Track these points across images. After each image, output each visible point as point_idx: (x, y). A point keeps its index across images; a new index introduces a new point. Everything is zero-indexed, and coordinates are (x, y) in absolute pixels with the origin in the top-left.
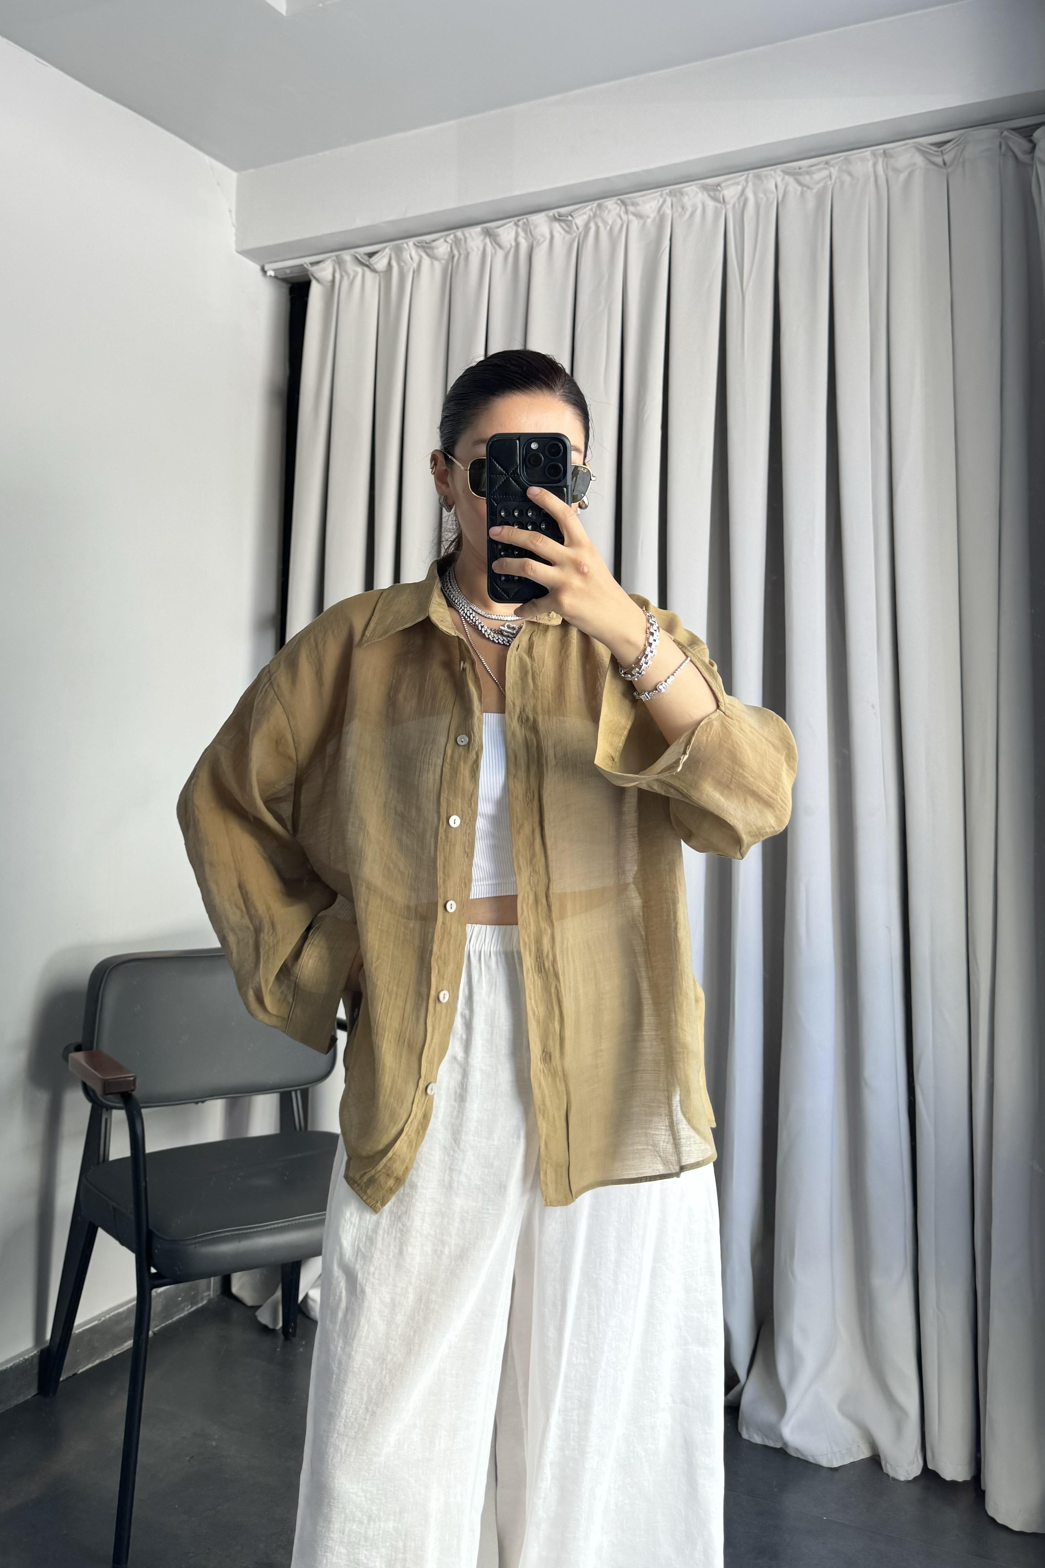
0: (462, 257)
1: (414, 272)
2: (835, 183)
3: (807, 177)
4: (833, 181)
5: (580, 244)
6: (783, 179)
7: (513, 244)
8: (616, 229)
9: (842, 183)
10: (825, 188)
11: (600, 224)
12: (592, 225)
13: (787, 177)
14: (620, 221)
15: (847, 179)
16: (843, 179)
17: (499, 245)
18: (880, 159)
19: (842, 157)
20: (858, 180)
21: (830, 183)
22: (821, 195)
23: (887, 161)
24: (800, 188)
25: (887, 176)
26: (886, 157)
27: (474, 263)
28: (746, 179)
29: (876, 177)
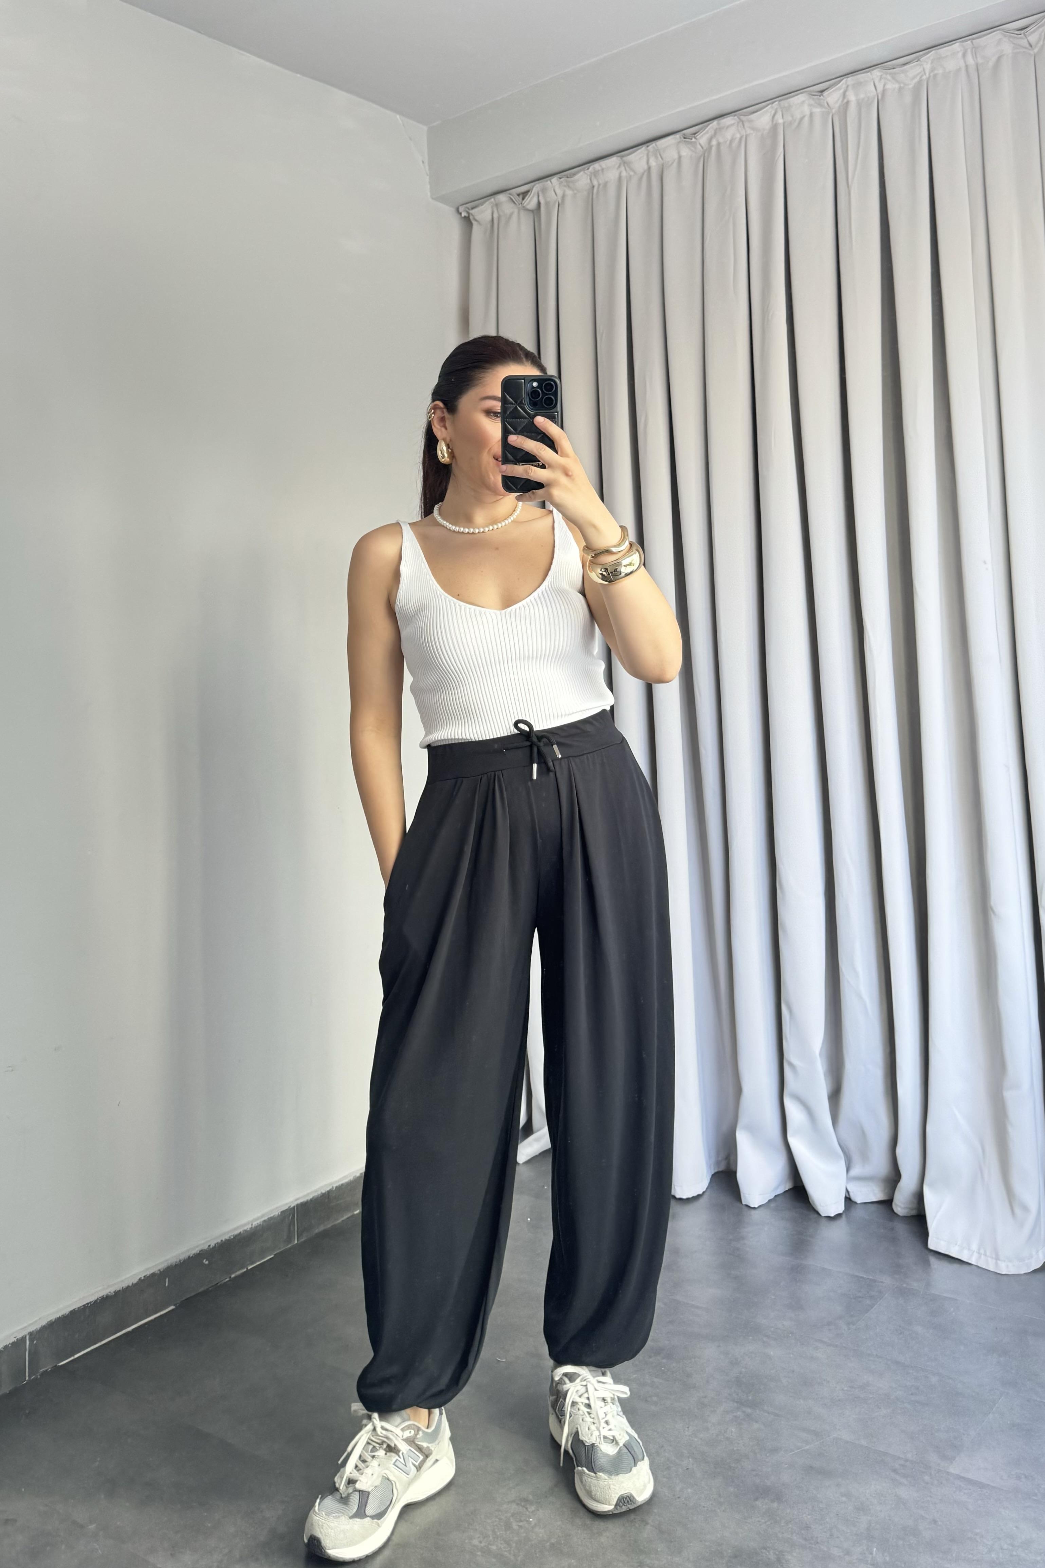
0: (601, 186)
1: (560, 205)
2: (929, 77)
3: (902, 75)
4: (927, 75)
5: (706, 160)
6: (881, 78)
7: (646, 167)
8: (735, 144)
9: (935, 76)
10: (920, 82)
11: (721, 140)
12: (714, 142)
13: (884, 76)
14: (738, 136)
15: (940, 71)
16: (936, 72)
17: (633, 171)
18: (969, 51)
19: (933, 52)
20: (950, 72)
21: (924, 77)
22: (917, 89)
23: (975, 50)
24: (897, 86)
25: (977, 64)
26: (974, 47)
27: (612, 191)
28: (846, 83)
29: (967, 67)
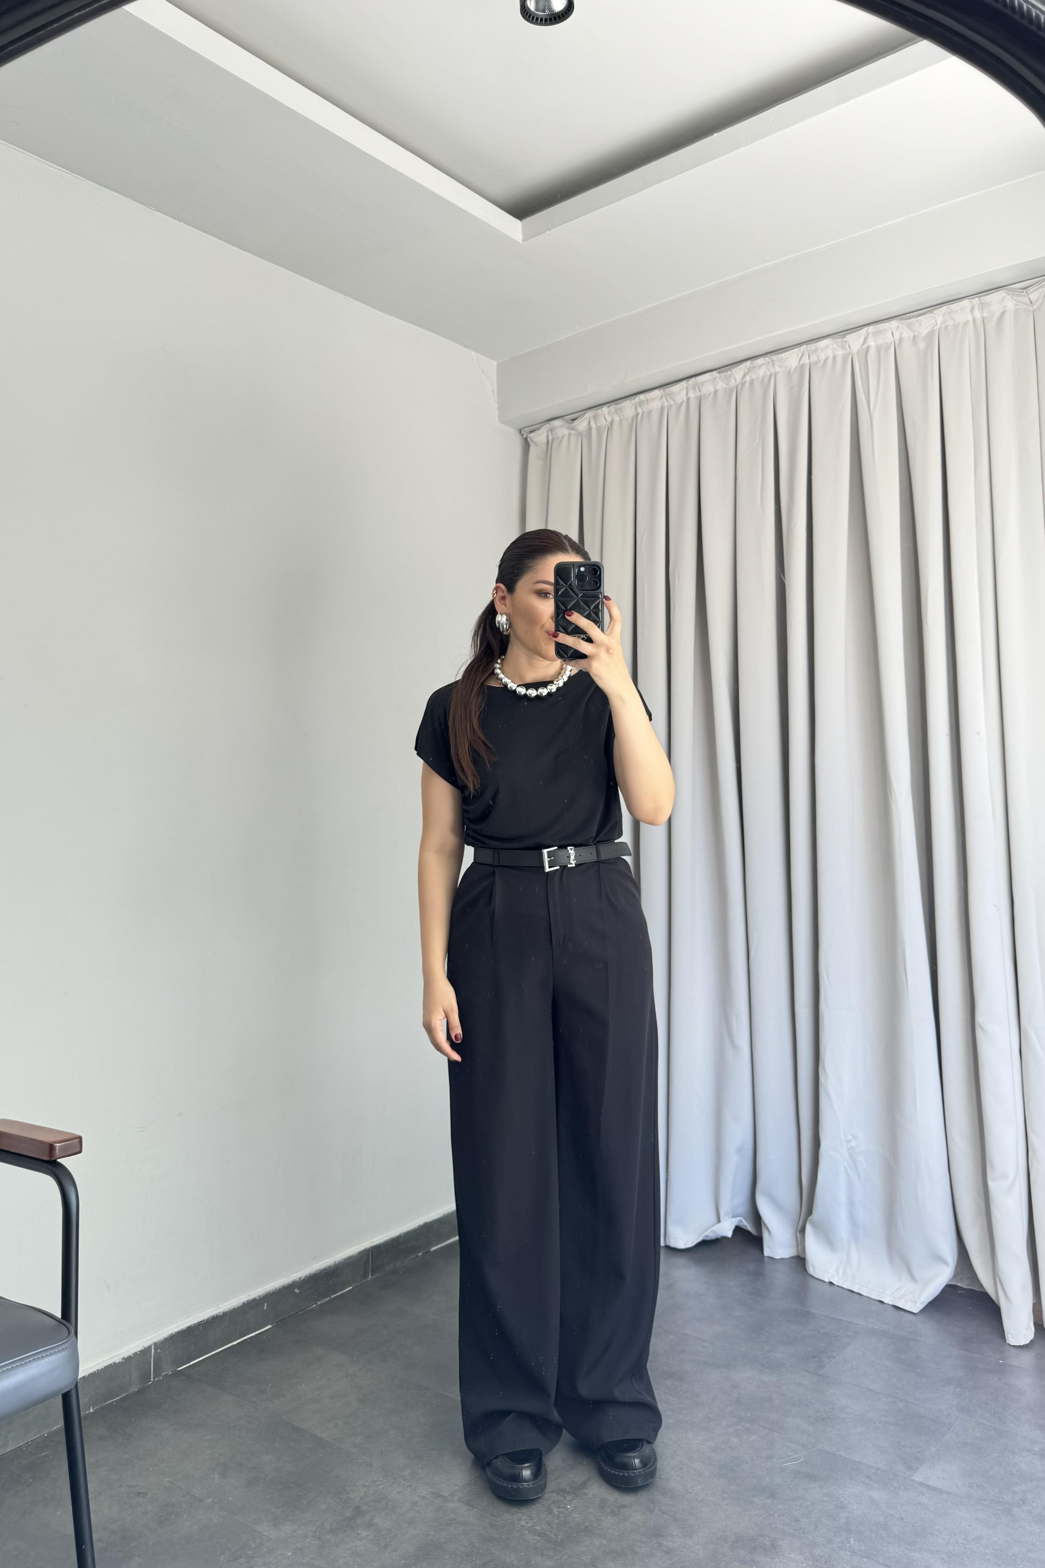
0: (645, 414)
1: (608, 429)
2: (941, 328)
3: (917, 324)
4: (939, 326)
5: (739, 392)
6: (898, 328)
7: (685, 398)
8: (766, 380)
9: (946, 327)
10: (932, 333)
11: (754, 377)
12: (748, 378)
13: (901, 326)
14: (769, 373)
15: (950, 323)
16: (947, 324)
17: (674, 400)
18: (976, 306)
19: (945, 307)
20: (959, 324)
21: (936, 328)
22: (929, 336)
23: (982, 306)
24: (912, 334)
25: (983, 319)
26: (982, 304)
27: (655, 417)
28: (867, 331)
29: (974, 320)
